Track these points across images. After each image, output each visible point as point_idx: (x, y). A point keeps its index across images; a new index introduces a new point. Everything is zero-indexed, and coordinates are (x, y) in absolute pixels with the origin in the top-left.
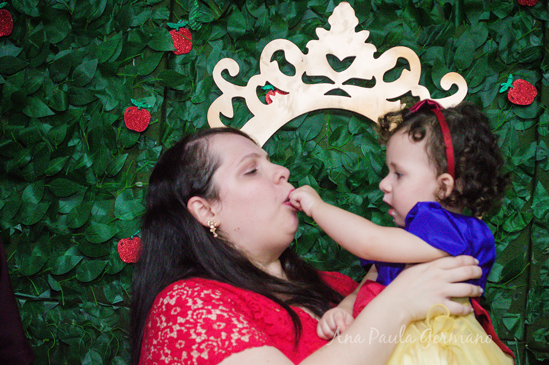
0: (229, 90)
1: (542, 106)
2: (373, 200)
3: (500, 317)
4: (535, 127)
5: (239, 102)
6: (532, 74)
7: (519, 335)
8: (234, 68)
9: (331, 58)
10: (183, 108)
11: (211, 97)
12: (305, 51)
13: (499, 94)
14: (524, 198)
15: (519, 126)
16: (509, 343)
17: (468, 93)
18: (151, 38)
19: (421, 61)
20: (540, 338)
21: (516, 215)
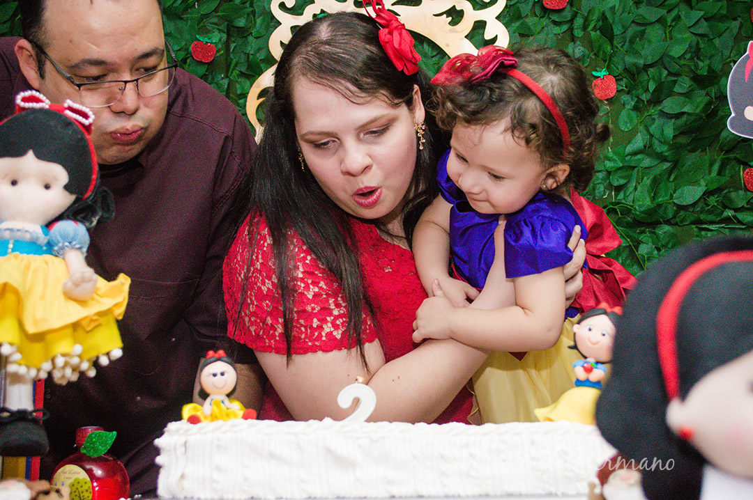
0: (287, 21)
1: (574, 9)
4: (571, 29)
15: (557, 30)
17: (506, 5)
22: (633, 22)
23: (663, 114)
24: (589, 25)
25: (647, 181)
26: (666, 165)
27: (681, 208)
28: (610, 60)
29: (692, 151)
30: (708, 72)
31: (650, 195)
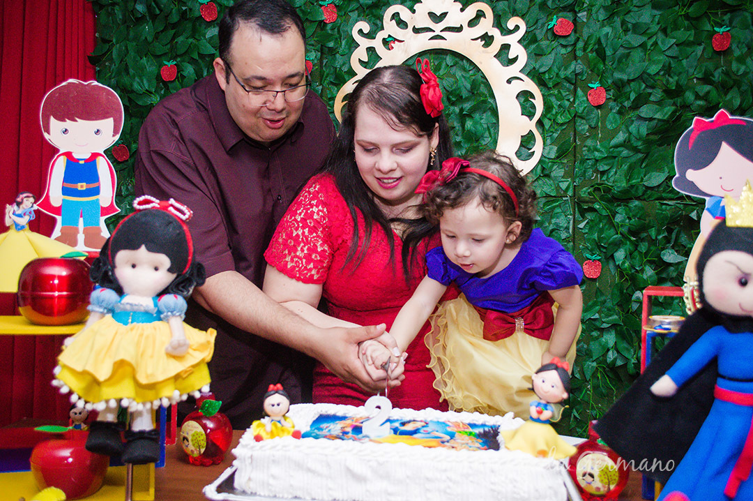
0: (364, 43)
1: (577, 35)
2: (467, 109)
3: (557, 182)
4: (574, 51)
5: (371, 50)
6: (570, 15)
7: (570, 193)
8: (366, 27)
9: (431, 15)
10: (335, 59)
11: (352, 50)
12: (414, 12)
13: (548, 30)
14: (568, 100)
15: (563, 51)
16: (564, 199)
17: (526, 31)
18: (309, 13)
19: (493, 12)
20: (584, 193)
21: (564, 111)
22: (621, 46)
23: (640, 118)
24: (587, 48)
25: (625, 167)
26: (640, 155)
27: (648, 188)
28: (602, 75)
29: (660, 145)
30: (676, 86)
31: (626, 177)
